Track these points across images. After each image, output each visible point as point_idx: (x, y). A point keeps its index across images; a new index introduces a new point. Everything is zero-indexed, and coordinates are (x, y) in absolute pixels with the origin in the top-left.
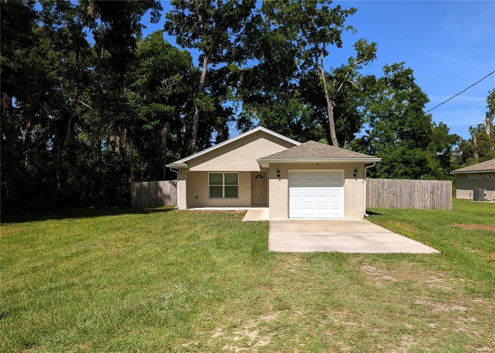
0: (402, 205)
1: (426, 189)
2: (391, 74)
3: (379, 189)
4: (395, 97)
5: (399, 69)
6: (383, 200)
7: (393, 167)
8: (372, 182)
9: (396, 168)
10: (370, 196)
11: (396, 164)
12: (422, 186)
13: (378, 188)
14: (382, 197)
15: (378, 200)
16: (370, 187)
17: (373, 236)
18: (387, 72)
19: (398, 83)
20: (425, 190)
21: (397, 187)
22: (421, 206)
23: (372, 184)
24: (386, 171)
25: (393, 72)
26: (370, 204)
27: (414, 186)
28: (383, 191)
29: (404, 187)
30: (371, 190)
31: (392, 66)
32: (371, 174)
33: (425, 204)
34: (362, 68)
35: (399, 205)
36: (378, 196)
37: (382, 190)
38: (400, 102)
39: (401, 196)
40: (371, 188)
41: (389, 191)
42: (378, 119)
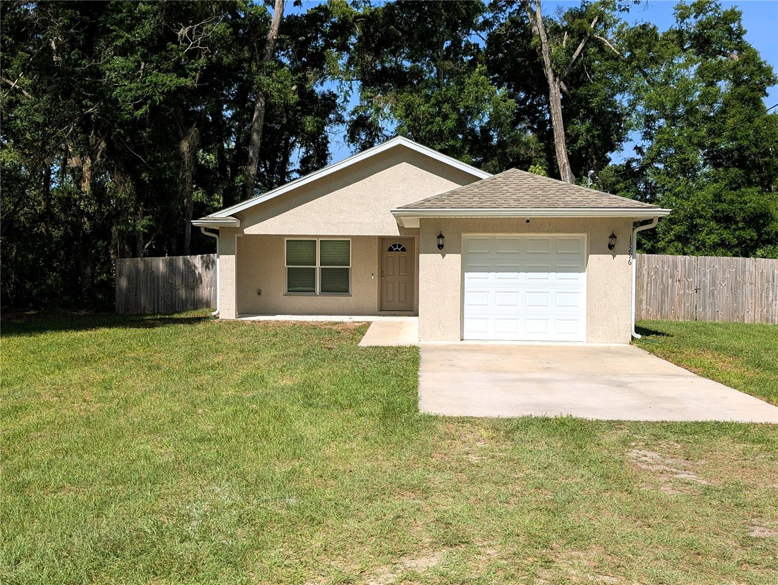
0: (715, 314)
1: (771, 279)
2: (692, 23)
3: (664, 277)
4: (700, 73)
5: (711, 10)
6: (672, 301)
7: (693, 229)
8: (648, 261)
9: (702, 231)
10: (645, 293)
11: (702, 221)
12: (762, 272)
13: (662, 276)
14: (671, 296)
15: (663, 302)
16: (645, 272)
17: (652, 382)
18: (683, 17)
19: (708, 41)
20: (768, 282)
21: (705, 275)
22: (758, 317)
23: (648, 266)
24: (678, 238)
25: (696, 17)
26: (644, 312)
27: (744, 272)
28: (673, 281)
29: (720, 275)
30: (646, 279)
31: (694, 5)
32: (644, 244)
33: (767, 312)
34: (628, 10)
35: (709, 314)
36: (663, 293)
37: (670, 280)
38: (711, 84)
39: (713, 294)
40: (646, 276)
41: (687, 283)
42: (662, 122)
